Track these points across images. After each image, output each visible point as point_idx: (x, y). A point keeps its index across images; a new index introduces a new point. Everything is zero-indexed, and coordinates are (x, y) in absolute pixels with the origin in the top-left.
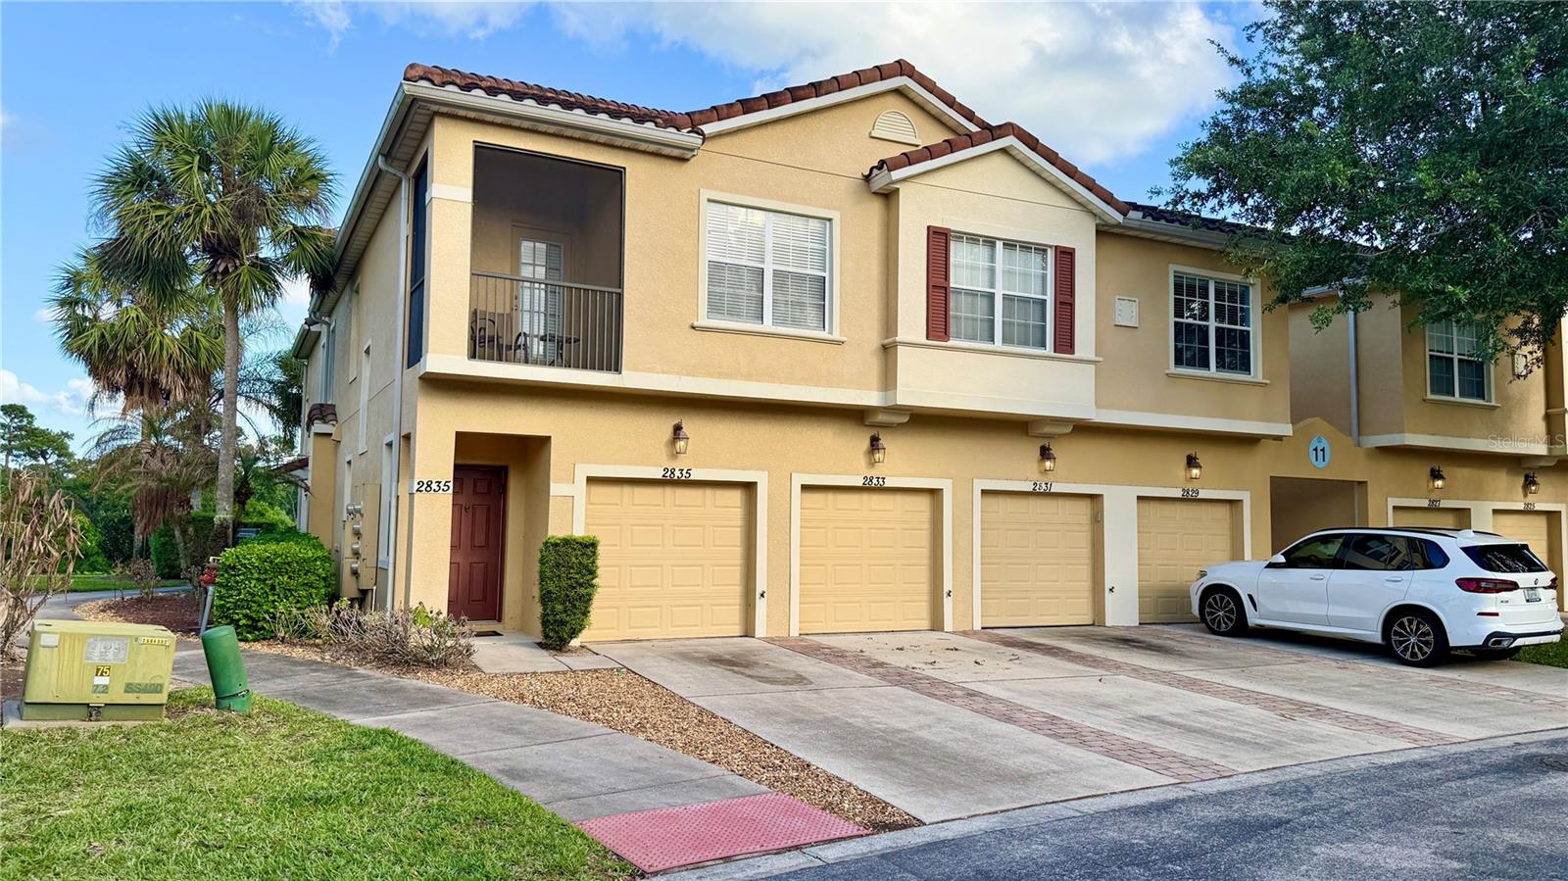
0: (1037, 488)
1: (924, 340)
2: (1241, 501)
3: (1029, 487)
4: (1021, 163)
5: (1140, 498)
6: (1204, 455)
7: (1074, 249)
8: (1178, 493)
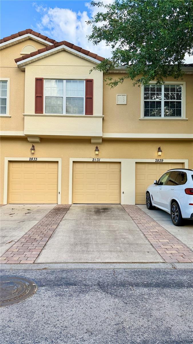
0: (94, 160)
1: (34, 114)
2: (184, 163)
3: (91, 160)
4: (70, 53)
5: (136, 163)
6: (163, 147)
7: (93, 79)
8: (154, 161)
